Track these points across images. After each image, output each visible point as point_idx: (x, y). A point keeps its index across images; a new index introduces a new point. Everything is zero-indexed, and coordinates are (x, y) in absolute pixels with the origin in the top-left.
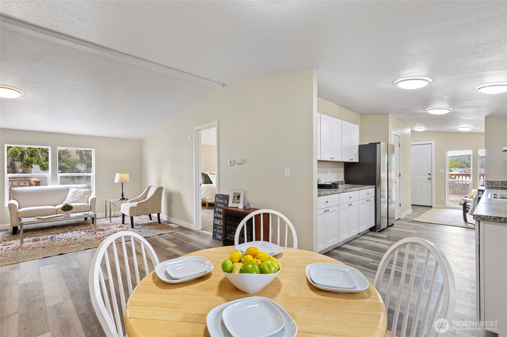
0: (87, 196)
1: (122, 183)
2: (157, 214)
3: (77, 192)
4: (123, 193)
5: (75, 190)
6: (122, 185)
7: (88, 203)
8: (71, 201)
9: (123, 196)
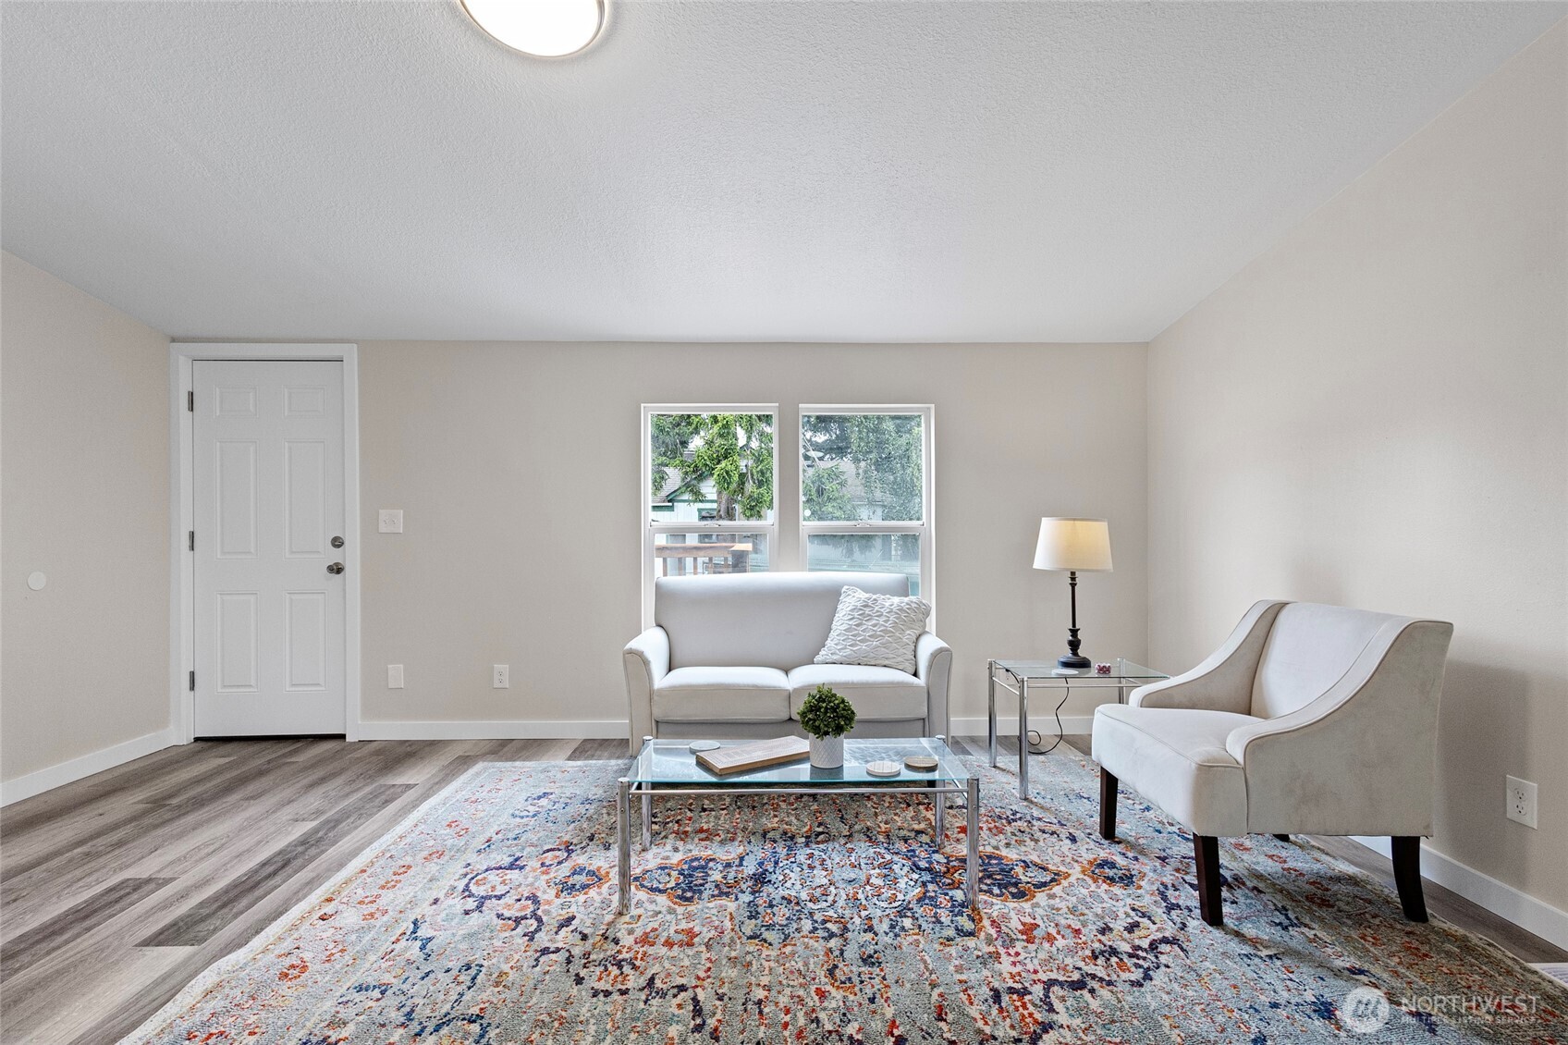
0: (910, 634)
1: (1073, 573)
2: (1390, 838)
3: (867, 611)
4: (1074, 632)
5: (859, 599)
6: (1073, 586)
7: (915, 674)
8: (848, 652)
9: (1074, 645)
